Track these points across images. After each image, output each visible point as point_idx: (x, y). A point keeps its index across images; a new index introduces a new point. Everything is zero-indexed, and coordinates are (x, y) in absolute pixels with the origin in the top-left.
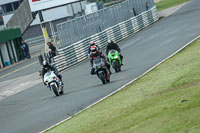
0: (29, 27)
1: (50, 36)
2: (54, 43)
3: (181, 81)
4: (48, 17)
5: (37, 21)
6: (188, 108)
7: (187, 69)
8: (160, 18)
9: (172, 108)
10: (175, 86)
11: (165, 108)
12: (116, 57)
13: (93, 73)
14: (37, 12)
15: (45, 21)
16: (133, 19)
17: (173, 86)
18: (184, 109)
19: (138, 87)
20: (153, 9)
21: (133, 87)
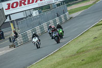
0: (4, 23)
1: (15, 27)
2: (16, 31)
3: (82, 50)
4: (14, 18)
5: (8, 20)
6: (85, 64)
7: (84, 44)
8: (71, 18)
9: (77, 64)
10: (78, 53)
11: (73, 64)
12: (61, 32)
13: (52, 38)
14: (8, 15)
15: (12, 20)
16: (57, 19)
17: (78, 52)
18: (83, 65)
19: (59, 53)
20: (67, 13)
21: (57, 53)
